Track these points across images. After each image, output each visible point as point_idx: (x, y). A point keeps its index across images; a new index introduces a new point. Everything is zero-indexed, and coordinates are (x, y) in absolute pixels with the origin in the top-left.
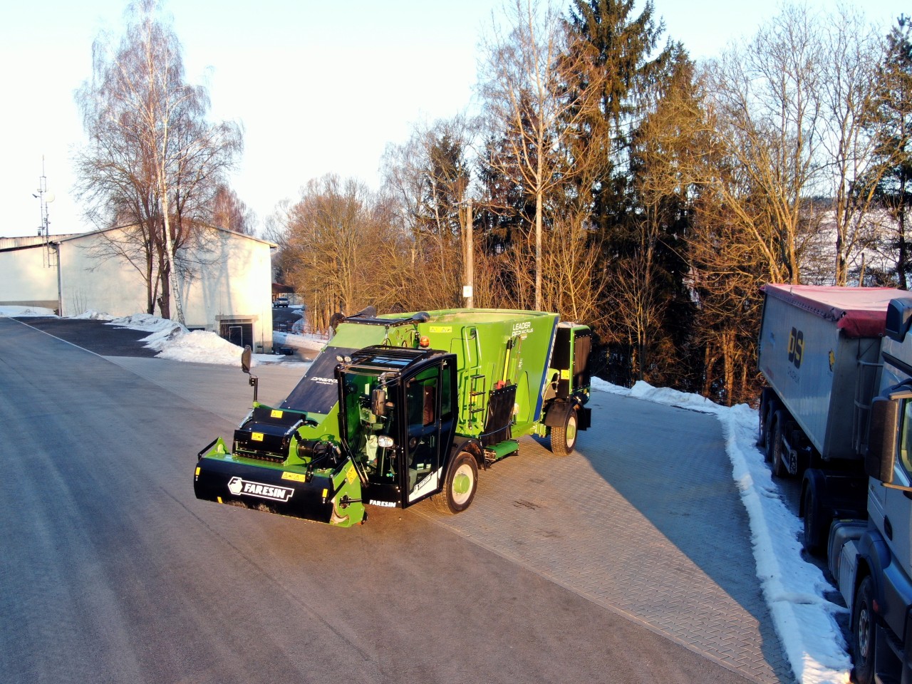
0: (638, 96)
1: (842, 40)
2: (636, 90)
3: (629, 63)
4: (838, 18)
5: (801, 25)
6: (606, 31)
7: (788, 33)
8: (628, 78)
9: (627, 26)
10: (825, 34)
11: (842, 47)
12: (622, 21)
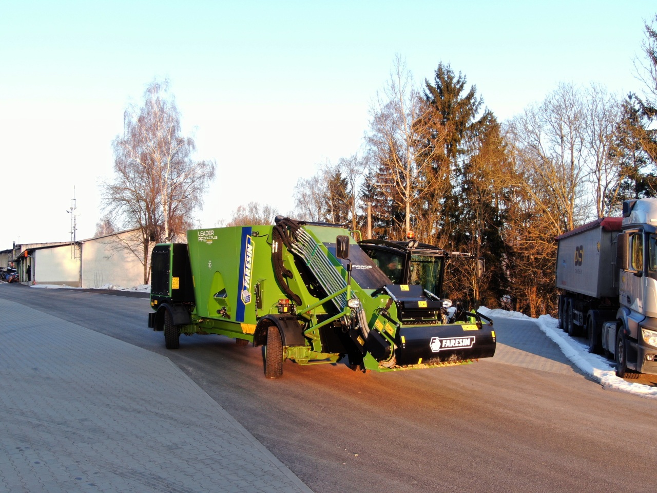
0: (468, 144)
1: (595, 103)
2: (467, 140)
3: (462, 123)
4: (591, 90)
5: (571, 94)
6: (447, 104)
7: (563, 100)
8: (461, 131)
9: (459, 101)
10: (584, 100)
11: (595, 107)
12: (457, 98)
